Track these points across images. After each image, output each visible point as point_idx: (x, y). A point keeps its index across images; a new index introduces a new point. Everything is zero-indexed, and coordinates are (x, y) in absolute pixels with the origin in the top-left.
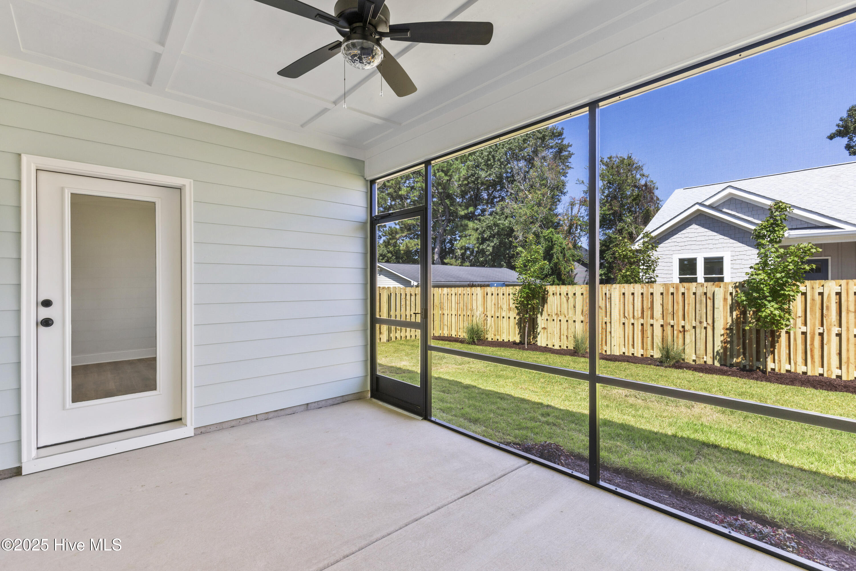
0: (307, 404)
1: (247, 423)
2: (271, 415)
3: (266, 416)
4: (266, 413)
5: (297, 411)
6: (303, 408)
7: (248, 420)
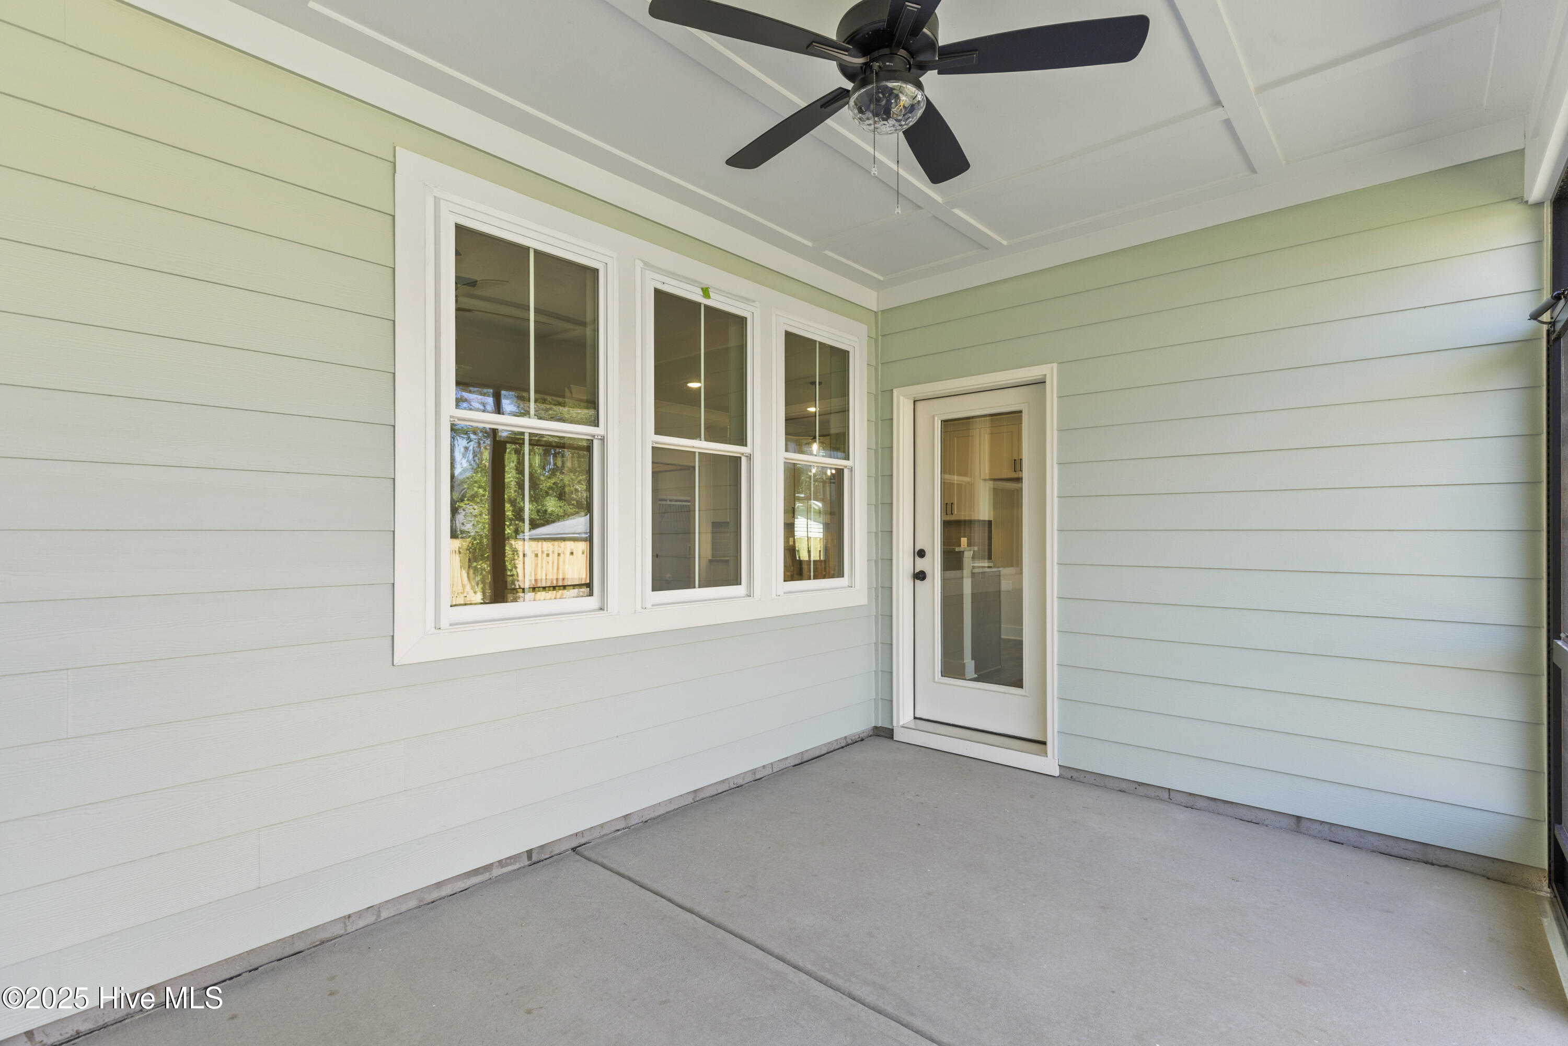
0: (1299, 818)
1: (1147, 797)
2: (1201, 803)
3: (1190, 802)
4: (1191, 794)
5: (1266, 822)
6: (1285, 822)
7: (1152, 793)
